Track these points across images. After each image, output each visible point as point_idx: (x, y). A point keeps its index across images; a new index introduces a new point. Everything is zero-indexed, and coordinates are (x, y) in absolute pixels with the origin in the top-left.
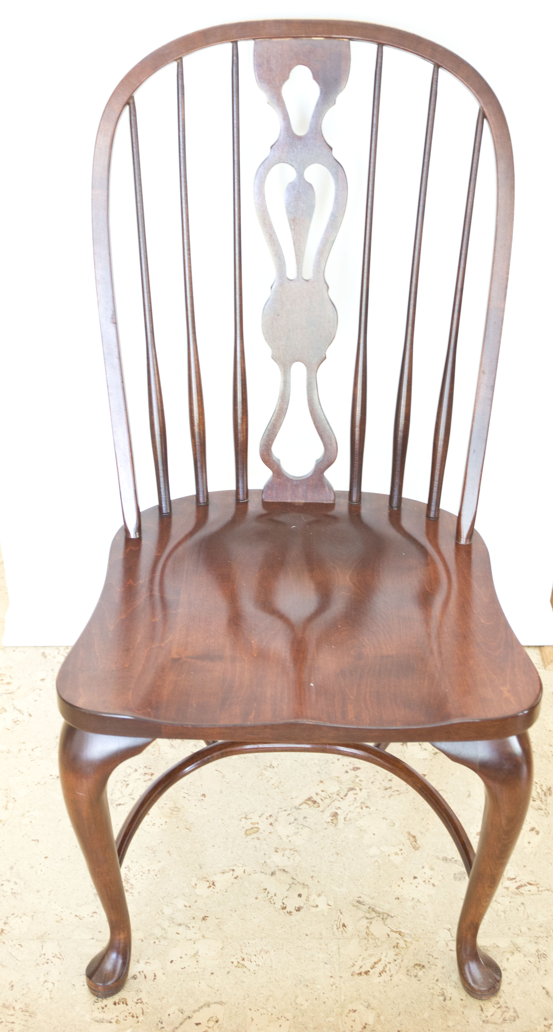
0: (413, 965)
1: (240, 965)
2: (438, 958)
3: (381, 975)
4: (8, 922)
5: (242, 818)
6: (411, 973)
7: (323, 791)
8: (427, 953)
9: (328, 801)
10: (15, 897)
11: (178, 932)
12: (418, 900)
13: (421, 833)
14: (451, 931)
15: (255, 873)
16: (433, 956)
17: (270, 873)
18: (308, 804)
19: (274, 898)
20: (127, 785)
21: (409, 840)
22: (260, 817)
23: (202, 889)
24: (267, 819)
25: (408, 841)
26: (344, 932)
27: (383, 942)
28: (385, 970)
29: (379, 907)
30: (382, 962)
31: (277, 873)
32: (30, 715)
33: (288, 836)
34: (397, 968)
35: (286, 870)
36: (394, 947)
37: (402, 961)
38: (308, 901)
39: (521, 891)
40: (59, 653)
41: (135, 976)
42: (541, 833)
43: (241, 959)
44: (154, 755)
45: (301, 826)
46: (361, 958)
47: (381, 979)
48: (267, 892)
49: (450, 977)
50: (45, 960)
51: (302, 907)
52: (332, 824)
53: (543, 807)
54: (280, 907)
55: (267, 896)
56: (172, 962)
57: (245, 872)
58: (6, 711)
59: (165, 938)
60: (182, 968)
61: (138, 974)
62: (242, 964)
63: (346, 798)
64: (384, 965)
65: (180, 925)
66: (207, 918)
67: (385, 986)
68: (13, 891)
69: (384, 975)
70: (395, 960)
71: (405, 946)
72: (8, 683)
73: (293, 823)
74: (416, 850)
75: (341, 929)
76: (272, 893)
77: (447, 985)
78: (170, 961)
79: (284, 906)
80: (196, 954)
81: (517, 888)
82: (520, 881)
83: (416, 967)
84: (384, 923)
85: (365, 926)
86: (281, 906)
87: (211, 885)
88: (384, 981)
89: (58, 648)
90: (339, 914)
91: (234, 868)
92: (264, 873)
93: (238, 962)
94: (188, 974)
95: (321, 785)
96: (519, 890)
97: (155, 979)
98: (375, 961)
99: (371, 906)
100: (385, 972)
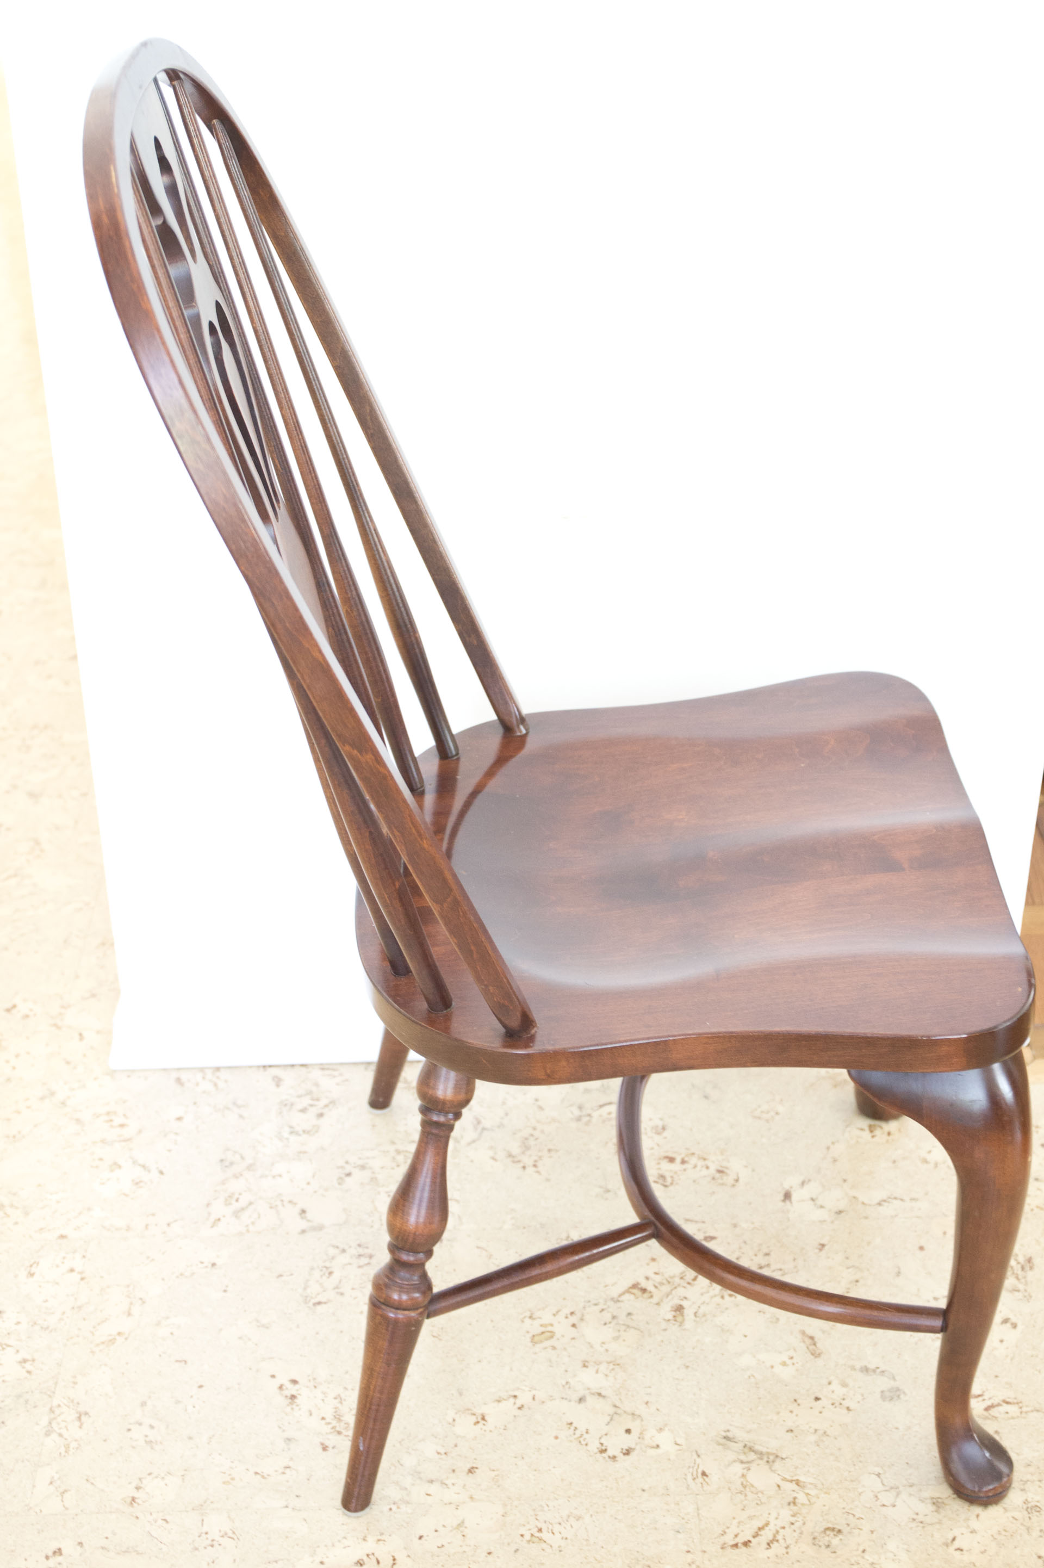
0: (822, 1529)
1: (536, 1538)
2: (862, 1518)
3: (770, 1546)
4: (142, 1485)
5: (525, 1317)
6: (819, 1541)
7: (656, 1273)
8: (844, 1511)
9: (665, 1289)
10: (152, 1448)
11: (429, 1493)
12: (825, 1433)
13: (824, 1332)
14: (882, 1476)
15: (551, 1400)
16: (854, 1515)
17: (577, 1399)
18: (634, 1294)
19: (586, 1436)
20: (331, 1273)
21: (804, 1342)
22: (554, 1315)
23: (465, 1426)
24: (567, 1317)
25: (802, 1345)
26: (704, 1483)
27: (770, 1497)
28: (777, 1539)
29: (761, 1445)
30: (771, 1526)
31: (589, 1398)
32: (161, 1173)
33: (603, 1343)
34: (796, 1534)
35: (603, 1393)
36: (789, 1504)
37: (804, 1524)
38: (643, 1439)
39: (992, 1414)
40: (204, 1078)
41: (361, 1562)
42: (1020, 1327)
43: (537, 1529)
44: (372, 1227)
45: (623, 1328)
46: (735, 1522)
47: (771, 1553)
48: (573, 1428)
49: (884, 1546)
50: (209, 1542)
51: (633, 1449)
52: (675, 1322)
53: (1021, 1287)
54: (596, 1450)
55: (574, 1434)
56: (421, 1538)
57: (536, 1398)
58: (120, 1167)
59: (408, 1503)
60: (438, 1547)
61: (365, 1558)
62: (538, 1537)
63: (695, 1282)
64: (775, 1532)
65: (431, 1481)
66: (476, 1470)
67: (778, 1563)
68: (148, 1439)
69: (775, 1545)
70: (792, 1524)
71: (808, 1502)
72: (122, 1126)
73: (610, 1323)
74: (816, 1357)
75: (700, 1479)
76: (582, 1429)
77: (880, 1558)
78: (418, 1536)
79: (604, 1448)
80: (461, 1525)
81: (987, 1409)
82: (990, 1399)
83: (828, 1532)
84: (770, 1468)
85: (740, 1474)
86: (598, 1448)
87: (479, 1419)
88: (777, 1556)
89: (202, 1070)
90: (695, 1456)
91: (516, 1393)
92: (566, 1399)
93: (532, 1535)
94: (449, 1556)
95: (653, 1264)
96: (990, 1412)
97: (394, 1564)
98: (760, 1526)
99: (749, 1444)
100: (777, 1541)
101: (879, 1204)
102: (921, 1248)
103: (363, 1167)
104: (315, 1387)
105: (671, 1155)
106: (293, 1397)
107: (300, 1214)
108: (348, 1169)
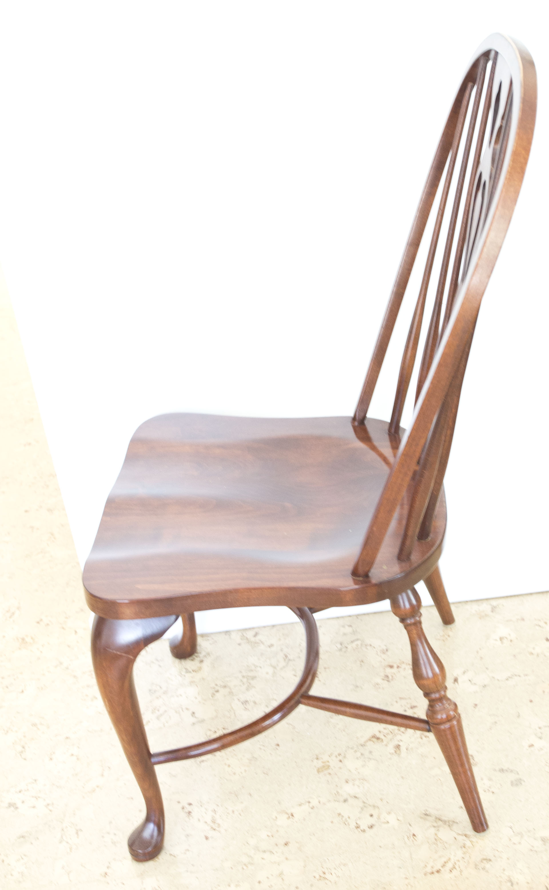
0: (480, 860)
2: (502, 852)
3: (451, 872)
5: (314, 759)
6: (479, 866)
9: (390, 737)
11: (263, 858)
13: (478, 752)
14: (513, 828)
15: (329, 802)
16: (498, 851)
17: (343, 800)
18: (373, 741)
19: (348, 820)
22: (330, 756)
23: (283, 820)
24: (337, 757)
26: (414, 840)
27: (451, 844)
28: (455, 867)
29: (444, 816)
30: (452, 860)
31: (349, 800)
33: (357, 769)
34: (465, 864)
35: (358, 797)
36: (461, 847)
37: (470, 858)
38: (380, 819)
43: (322, 873)
45: (368, 760)
46: (432, 860)
47: (452, 875)
48: (341, 816)
49: (515, 866)
51: (375, 825)
52: (395, 754)
55: (342, 819)
57: (321, 802)
59: (252, 864)
62: (323, 877)
64: (454, 864)
65: (264, 851)
66: (289, 843)
67: (456, 880)
69: (454, 871)
70: (463, 858)
71: (472, 846)
73: (360, 758)
75: (412, 838)
76: (346, 816)
79: (358, 826)
80: (281, 874)
83: (483, 861)
84: (450, 829)
85: (433, 834)
86: (355, 826)
87: (290, 816)
88: (455, 877)
90: (409, 825)
91: (311, 801)
92: (337, 801)
93: (320, 876)
98: (445, 860)
99: (437, 817)
100: (456, 869)
101: (507, 679)
102: (531, 701)
103: (225, 687)
104: (201, 806)
105: (391, 664)
106: (190, 813)
107: (192, 716)
108: (217, 688)
